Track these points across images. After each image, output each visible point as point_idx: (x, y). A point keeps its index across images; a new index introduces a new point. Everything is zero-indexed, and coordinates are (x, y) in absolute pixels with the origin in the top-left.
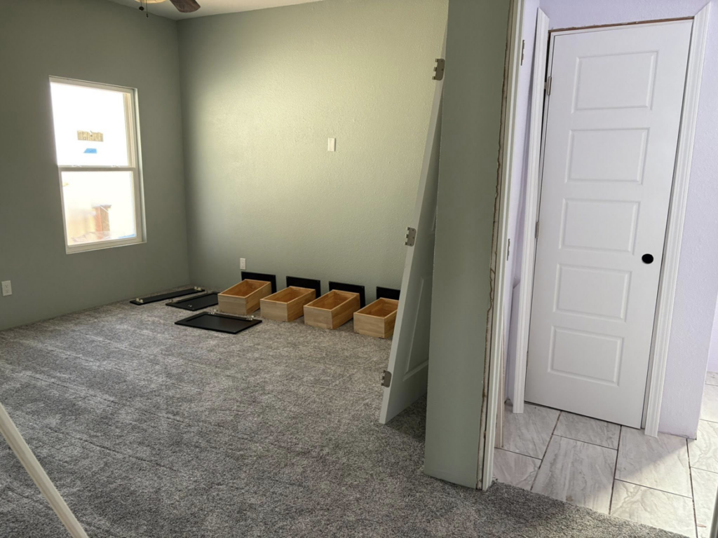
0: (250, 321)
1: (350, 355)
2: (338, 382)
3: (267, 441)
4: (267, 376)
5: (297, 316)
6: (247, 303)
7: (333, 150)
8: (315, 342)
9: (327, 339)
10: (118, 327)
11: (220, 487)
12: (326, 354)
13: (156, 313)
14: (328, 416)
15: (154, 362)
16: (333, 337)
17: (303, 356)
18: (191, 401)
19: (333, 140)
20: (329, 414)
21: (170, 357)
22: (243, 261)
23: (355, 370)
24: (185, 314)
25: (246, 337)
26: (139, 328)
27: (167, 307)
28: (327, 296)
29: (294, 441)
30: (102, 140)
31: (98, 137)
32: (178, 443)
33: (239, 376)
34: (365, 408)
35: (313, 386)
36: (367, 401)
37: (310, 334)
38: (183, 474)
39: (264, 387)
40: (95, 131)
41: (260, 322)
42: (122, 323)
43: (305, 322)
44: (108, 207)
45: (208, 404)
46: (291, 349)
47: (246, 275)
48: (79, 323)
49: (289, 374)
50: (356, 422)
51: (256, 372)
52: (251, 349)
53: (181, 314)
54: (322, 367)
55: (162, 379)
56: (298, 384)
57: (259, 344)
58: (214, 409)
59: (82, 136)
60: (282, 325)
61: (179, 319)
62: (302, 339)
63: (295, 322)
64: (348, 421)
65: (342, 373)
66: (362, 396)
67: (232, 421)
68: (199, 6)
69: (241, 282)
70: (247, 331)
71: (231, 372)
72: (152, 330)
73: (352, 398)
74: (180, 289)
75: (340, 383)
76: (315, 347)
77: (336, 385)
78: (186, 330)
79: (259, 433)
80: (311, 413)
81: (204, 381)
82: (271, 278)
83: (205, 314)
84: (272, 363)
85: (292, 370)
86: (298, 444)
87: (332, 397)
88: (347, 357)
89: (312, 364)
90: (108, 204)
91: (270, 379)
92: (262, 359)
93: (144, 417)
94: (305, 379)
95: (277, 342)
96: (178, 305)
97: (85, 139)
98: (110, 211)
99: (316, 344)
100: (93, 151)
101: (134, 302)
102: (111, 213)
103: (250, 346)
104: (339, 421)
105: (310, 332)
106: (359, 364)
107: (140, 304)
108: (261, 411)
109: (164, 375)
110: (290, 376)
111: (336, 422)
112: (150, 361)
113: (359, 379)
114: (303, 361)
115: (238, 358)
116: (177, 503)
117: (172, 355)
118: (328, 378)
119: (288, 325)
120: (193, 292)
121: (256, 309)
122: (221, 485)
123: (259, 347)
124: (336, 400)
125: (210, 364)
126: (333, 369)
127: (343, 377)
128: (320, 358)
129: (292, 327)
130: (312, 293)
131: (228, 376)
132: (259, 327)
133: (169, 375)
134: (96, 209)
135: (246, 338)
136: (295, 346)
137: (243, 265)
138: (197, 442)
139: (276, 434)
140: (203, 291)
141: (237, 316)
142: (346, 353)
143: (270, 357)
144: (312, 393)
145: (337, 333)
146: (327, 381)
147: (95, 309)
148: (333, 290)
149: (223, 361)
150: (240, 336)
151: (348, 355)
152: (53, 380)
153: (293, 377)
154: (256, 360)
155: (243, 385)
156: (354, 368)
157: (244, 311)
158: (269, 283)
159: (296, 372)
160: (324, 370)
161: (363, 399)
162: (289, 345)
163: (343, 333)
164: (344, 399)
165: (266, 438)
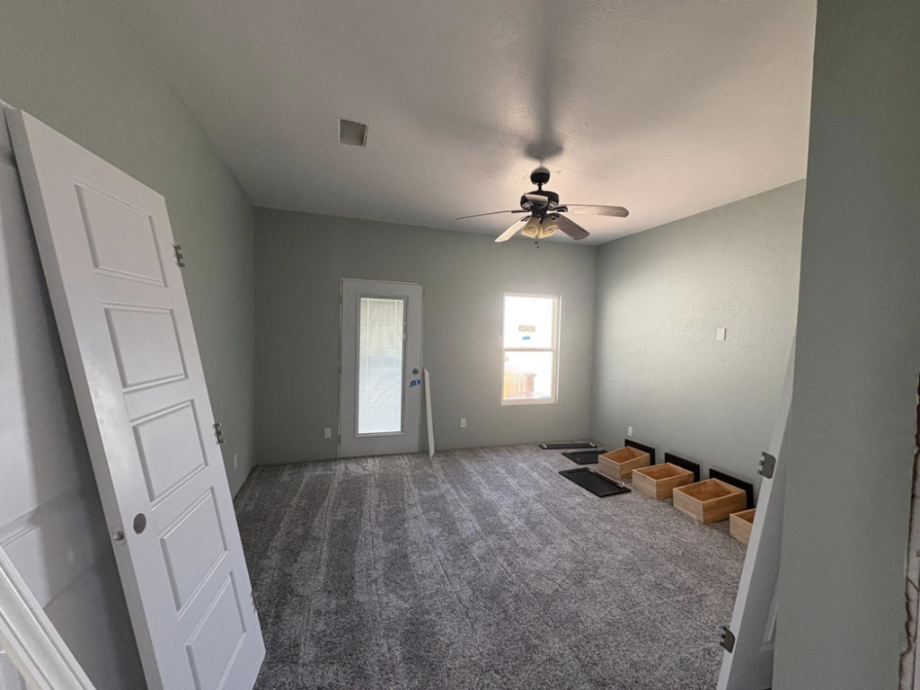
0: (620, 488)
1: (713, 566)
2: (682, 597)
3: (568, 640)
4: (607, 556)
5: (666, 497)
6: (622, 469)
7: (723, 339)
8: (676, 533)
9: (693, 533)
10: (520, 465)
11: (496, 675)
12: (683, 553)
13: (551, 459)
14: (650, 643)
15: (524, 504)
16: (700, 533)
17: (655, 546)
18: (528, 555)
19: (723, 330)
20: (652, 640)
21: (538, 504)
22: (630, 429)
23: (712, 590)
24: (572, 465)
25: (609, 503)
26: (532, 469)
27: (561, 456)
28: (705, 483)
29: (596, 658)
30: (534, 331)
31: (532, 329)
32: (493, 598)
33: (582, 544)
34: (704, 656)
35: (650, 590)
36: (712, 644)
37: (674, 520)
38: (477, 637)
39: (598, 568)
40: (530, 325)
41: (629, 491)
42: (523, 462)
43: (675, 505)
44: (534, 376)
45: (539, 565)
46: (646, 532)
47: (628, 443)
48: (499, 455)
49: (630, 563)
50: (682, 673)
51: (600, 546)
52: (608, 519)
53: (568, 465)
54: (672, 568)
55: (519, 523)
56: (634, 580)
57: (616, 515)
58: (541, 573)
59: (522, 328)
60: (649, 501)
61: (564, 469)
62: (663, 524)
63: (664, 502)
64: (673, 665)
65: (692, 587)
66: (707, 634)
67: (549, 595)
68: (588, 234)
69: (624, 447)
70: (612, 498)
71: (577, 538)
72: (540, 474)
73: (691, 631)
74: (580, 442)
75: (683, 600)
76: (673, 539)
77: (678, 601)
78: (563, 481)
79: (565, 625)
80: (631, 628)
81: (550, 538)
82: (651, 451)
83: (586, 470)
84: (619, 542)
85: (636, 558)
86: (597, 666)
87: (665, 617)
88: (708, 566)
89: (662, 560)
90: (535, 373)
91: (608, 561)
92: (612, 533)
93: (487, 557)
94: (644, 577)
95: (636, 519)
96: (571, 457)
97: (524, 330)
98: (535, 379)
99: (676, 536)
100: (528, 338)
101: (541, 447)
102: (536, 380)
103: (607, 515)
104: (660, 658)
105: (675, 518)
106: (721, 582)
107: (544, 449)
108: (580, 598)
109: (524, 520)
110: (630, 567)
111: (656, 658)
112: (522, 502)
113: (712, 605)
114: (653, 551)
115: (590, 524)
116: (454, 671)
117: (540, 502)
118: (673, 587)
119: (655, 502)
120: (588, 446)
121: (628, 477)
122: (498, 674)
123: (616, 519)
124: (669, 623)
125: (564, 522)
126: (684, 576)
127: (691, 593)
128: (673, 556)
129: (658, 506)
130: (689, 475)
131: (573, 541)
132: (625, 497)
133: (528, 522)
134: (526, 376)
135: (609, 505)
136: (652, 529)
137: (630, 433)
138: (508, 606)
139: (581, 636)
140: (596, 447)
141: (611, 479)
142: (709, 562)
143: (620, 535)
144: (645, 600)
145: (707, 529)
146: (669, 589)
147: (514, 447)
148: (714, 479)
149: (576, 523)
150: (604, 500)
151: (710, 564)
152: (457, 497)
153: (632, 569)
154: (605, 533)
155: (581, 558)
156: (711, 587)
157: (618, 476)
158: (648, 454)
159: (639, 563)
160: (672, 574)
161: (707, 639)
162: (646, 527)
163: (716, 533)
164: (680, 626)
165: (569, 636)
